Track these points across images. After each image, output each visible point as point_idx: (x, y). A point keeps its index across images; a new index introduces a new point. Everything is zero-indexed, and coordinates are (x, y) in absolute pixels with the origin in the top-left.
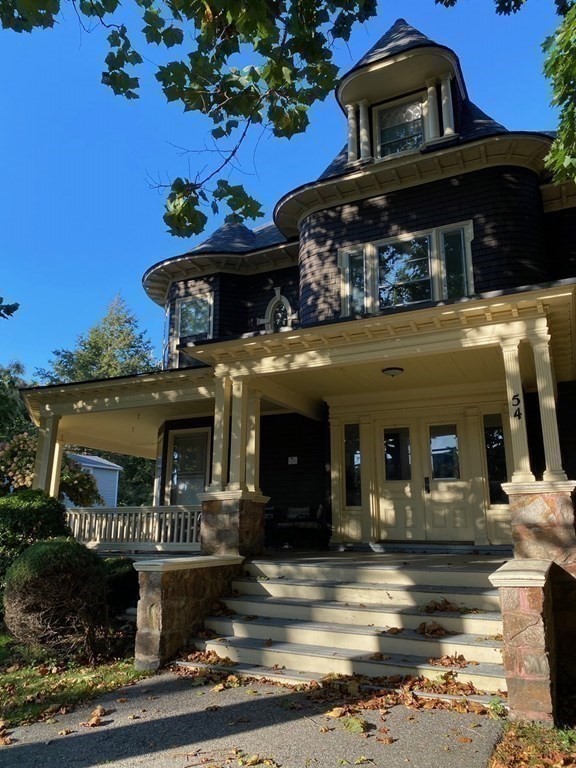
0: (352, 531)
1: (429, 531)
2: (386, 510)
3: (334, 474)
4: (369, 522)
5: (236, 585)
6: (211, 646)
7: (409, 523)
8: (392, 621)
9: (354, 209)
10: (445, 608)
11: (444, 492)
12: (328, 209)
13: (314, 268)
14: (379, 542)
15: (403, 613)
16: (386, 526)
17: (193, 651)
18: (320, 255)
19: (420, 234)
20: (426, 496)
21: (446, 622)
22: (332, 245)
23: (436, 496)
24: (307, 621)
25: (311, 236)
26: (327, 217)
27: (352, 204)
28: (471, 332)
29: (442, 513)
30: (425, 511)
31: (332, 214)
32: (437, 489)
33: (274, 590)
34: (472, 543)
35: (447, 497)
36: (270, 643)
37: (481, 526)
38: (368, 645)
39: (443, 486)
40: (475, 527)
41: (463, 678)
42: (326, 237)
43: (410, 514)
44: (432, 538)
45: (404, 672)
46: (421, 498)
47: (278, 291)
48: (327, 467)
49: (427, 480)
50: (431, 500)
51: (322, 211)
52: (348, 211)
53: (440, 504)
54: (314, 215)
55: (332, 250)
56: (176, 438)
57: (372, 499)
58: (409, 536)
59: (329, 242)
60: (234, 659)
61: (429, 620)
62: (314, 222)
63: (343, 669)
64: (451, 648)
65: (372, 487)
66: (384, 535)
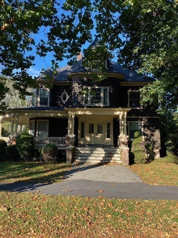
0: (82, 143)
1: (96, 143)
2: (88, 139)
3: (79, 132)
4: (85, 141)
5: (75, 151)
6: (76, 160)
7: (93, 141)
8: (104, 155)
9: (87, 79)
10: (111, 153)
11: (99, 136)
12: (81, 77)
13: (77, 89)
14: (87, 145)
15: (105, 154)
16: (88, 142)
17: (74, 161)
18: (79, 87)
19: (100, 87)
20: (96, 136)
21: (112, 155)
22: (82, 85)
23: (97, 136)
24: (90, 156)
25: (77, 82)
26: (80, 79)
27: (86, 78)
28: (115, 112)
29: (99, 139)
30: (96, 139)
31: (82, 79)
32: (98, 135)
33: (82, 152)
34: (104, 145)
35: (99, 137)
36: (86, 159)
37: (105, 142)
38: (102, 159)
39: (99, 135)
40: (104, 142)
41: (116, 162)
42: (80, 83)
43: (93, 140)
44: (97, 144)
45: (108, 161)
46: (95, 137)
47: (65, 90)
48: (77, 130)
49: (96, 133)
50: (97, 137)
51: (79, 77)
52: (85, 79)
53: (99, 138)
54: (78, 78)
55: (82, 87)
56: (39, 122)
57: (86, 137)
58: (93, 143)
59: (81, 85)
60: (81, 162)
61: (109, 155)
62: (77, 79)
63: (99, 162)
64: (113, 158)
65: (86, 134)
66: (88, 143)
